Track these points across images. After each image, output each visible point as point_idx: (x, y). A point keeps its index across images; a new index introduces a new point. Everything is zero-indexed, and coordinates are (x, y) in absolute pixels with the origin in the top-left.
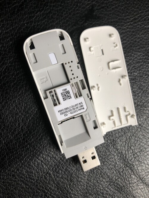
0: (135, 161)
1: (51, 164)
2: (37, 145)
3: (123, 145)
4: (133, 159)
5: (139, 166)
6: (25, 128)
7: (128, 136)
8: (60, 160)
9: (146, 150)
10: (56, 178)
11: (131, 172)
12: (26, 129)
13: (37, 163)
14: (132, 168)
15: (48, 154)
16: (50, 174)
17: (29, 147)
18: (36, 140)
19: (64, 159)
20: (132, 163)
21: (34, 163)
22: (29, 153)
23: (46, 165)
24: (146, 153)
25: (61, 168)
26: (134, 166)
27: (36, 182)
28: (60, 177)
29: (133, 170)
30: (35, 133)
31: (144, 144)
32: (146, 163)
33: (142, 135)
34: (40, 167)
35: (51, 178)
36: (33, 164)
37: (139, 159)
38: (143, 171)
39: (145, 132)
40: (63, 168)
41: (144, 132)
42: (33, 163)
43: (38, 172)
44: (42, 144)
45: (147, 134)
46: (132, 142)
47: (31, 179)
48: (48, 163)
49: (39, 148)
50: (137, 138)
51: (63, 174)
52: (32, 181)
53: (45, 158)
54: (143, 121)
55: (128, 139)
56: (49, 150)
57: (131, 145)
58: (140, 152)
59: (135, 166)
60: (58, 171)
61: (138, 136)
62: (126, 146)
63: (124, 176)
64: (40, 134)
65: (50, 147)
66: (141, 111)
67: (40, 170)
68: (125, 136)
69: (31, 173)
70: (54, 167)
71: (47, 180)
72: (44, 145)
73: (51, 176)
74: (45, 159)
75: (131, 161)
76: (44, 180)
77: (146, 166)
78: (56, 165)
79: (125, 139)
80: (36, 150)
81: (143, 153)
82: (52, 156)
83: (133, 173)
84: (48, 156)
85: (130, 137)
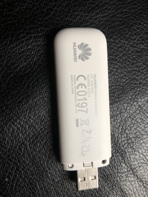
0: (128, 147)
1: (29, 133)
2: (14, 108)
3: (117, 126)
4: (126, 145)
5: (131, 153)
6: (3, 86)
7: (124, 117)
8: (40, 131)
9: (142, 136)
10: (32, 151)
11: (122, 160)
12: (5, 88)
13: (11, 130)
14: (124, 155)
15: (26, 121)
16: (26, 145)
17: (5, 109)
18: (14, 102)
19: (44, 130)
20: (124, 149)
21: (9, 129)
22: (3, 116)
23: (22, 133)
24: (142, 140)
25: (39, 140)
26: (126, 153)
27: (8, 151)
28: (37, 150)
29: (124, 158)
30: (14, 93)
31: (141, 130)
32: (140, 152)
33: (140, 119)
34: (15, 135)
35: (26, 149)
36: (7, 130)
37: (133, 145)
38: (136, 160)
40: (42, 140)
41: (143, 116)
42: (7, 128)
43: (12, 141)
44: (21, 108)
45: (146, 118)
46: (128, 125)
47: (3, 147)
48: (25, 132)
49: (17, 112)
50: (134, 121)
51: (41, 148)
52: (4, 149)
53: (23, 124)
54: (144, 102)
55: (124, 121)
56: (28, 116)
57: (126, 128)
58: (136, 138)
59: (128, 154)
60: (36, 143)
61: (136, 119)
62: (120, 128)
63: (113, 162)
64: (20, 96)
65: (31, 114)
66: (143, 90)
67: (15, 139)
68: (121, 116)
69: (3, 139)
70: (31, 138)
71: (21, 152)
72: (22, 110)
73: (27, 147)
74: (23, 127)
75: (123, 147)
76: (18, 151)
77: (140, 156)
78: (35, 135)
79: (120, 120)
80: (13, 114)
81: (139, 139)
82: (30, 125)
83: (123, 161)
84: (27, 123)
85: (126, 118)
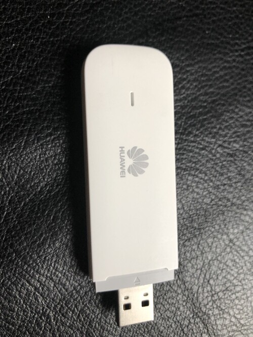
0: (214, 308)
1: (54, 296)
2: (31, 256)
3: (197, 275)
4: (210, 304)
5: (218, 317)
6: (12, 218)
7: (208, 259)
8: (72, 291)
9: (234, 289)
10: (59, 327)
11: (203, 329)
12: (15, 221)
13: (25, 292)
14: (207, 321)
15: (51, 275)
16: (48, 317)
17: (15, 259)
18: (31, 245)
19: (81, 289)
20: (207, 311)
21: (20, 292)
22: (12, 269)
23: (43, 297)
24: (234, 295)
25: (72, 306)
26: (209, 318)
27: (18, 329)
28: (68, 324)
29: (206, 325)
30: (31, 231)
31: (233, 278)
32: (232, 313)
33: (232, 261)
34: (31, 301)
35: (50, 324)
36: (17, 293)
37: (220, 304)
38: (225, 328)
39: (238, 255)
40: (76, 306)
41: (236, 255)
42: (17, 290)
43: (24, 311)
44: (42, 256)
45: (241, 258)
46: (213, 272)
47: (9, 323)
48: (48, 294)
49: (36, 263)
50: (222, 264)
51: (74, 319)
52: (11, 326)
53: (44, 282)
54: (238, 235)
55: (207, 266)
56: (54, 268)
57: (210, 276)
58: (225, 292)
59: (213, 318)
60: (66, 313)
61: (226, 261)
62: (201, 277)
63: (190, 334)
64: (42, 235)
65: (58, 263)
66: (237, 215)
67: (30, 307)
68: (202, 259)
69: (10, 310)
70: (59, 304)
71: (41, 329)
72: (45, 258)
73: (50, 320)
74: (44, 286)
75: (206, 308)
76: (34, 328)
77: (232, 320)
78: (64, 299)
79: (202, 264)
80: (29, 266)
81: (230, 294)
82: (57, 281)
83: (206, 331)
84: (52, 279)
85: (210, 261)
